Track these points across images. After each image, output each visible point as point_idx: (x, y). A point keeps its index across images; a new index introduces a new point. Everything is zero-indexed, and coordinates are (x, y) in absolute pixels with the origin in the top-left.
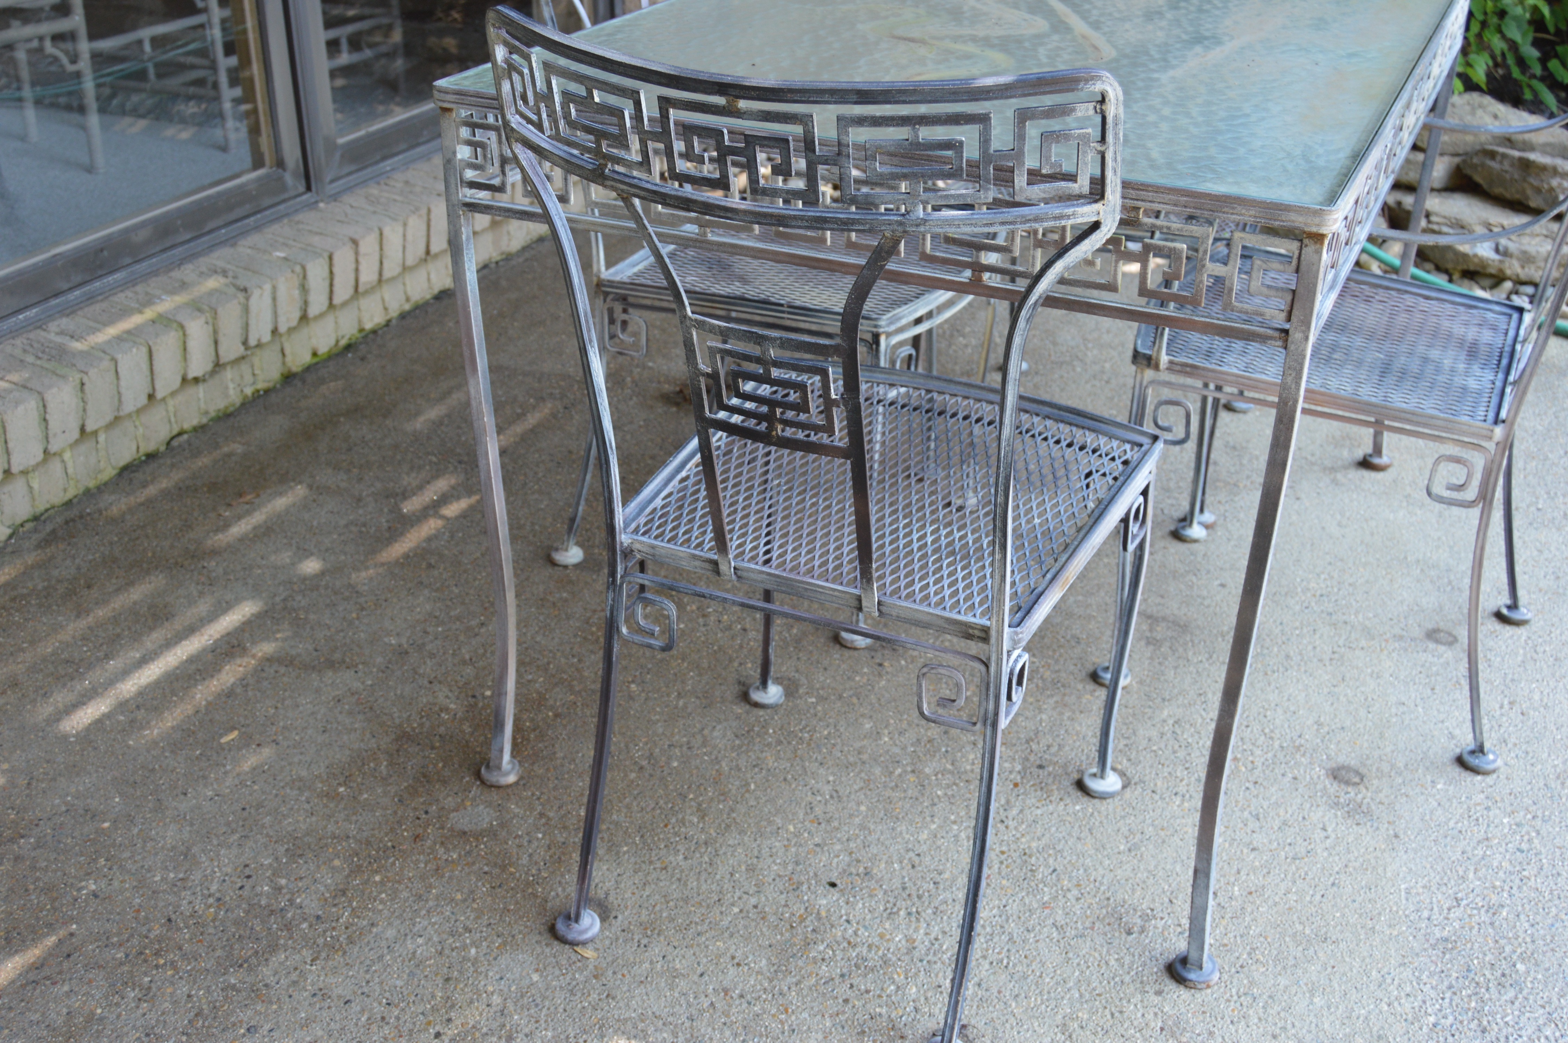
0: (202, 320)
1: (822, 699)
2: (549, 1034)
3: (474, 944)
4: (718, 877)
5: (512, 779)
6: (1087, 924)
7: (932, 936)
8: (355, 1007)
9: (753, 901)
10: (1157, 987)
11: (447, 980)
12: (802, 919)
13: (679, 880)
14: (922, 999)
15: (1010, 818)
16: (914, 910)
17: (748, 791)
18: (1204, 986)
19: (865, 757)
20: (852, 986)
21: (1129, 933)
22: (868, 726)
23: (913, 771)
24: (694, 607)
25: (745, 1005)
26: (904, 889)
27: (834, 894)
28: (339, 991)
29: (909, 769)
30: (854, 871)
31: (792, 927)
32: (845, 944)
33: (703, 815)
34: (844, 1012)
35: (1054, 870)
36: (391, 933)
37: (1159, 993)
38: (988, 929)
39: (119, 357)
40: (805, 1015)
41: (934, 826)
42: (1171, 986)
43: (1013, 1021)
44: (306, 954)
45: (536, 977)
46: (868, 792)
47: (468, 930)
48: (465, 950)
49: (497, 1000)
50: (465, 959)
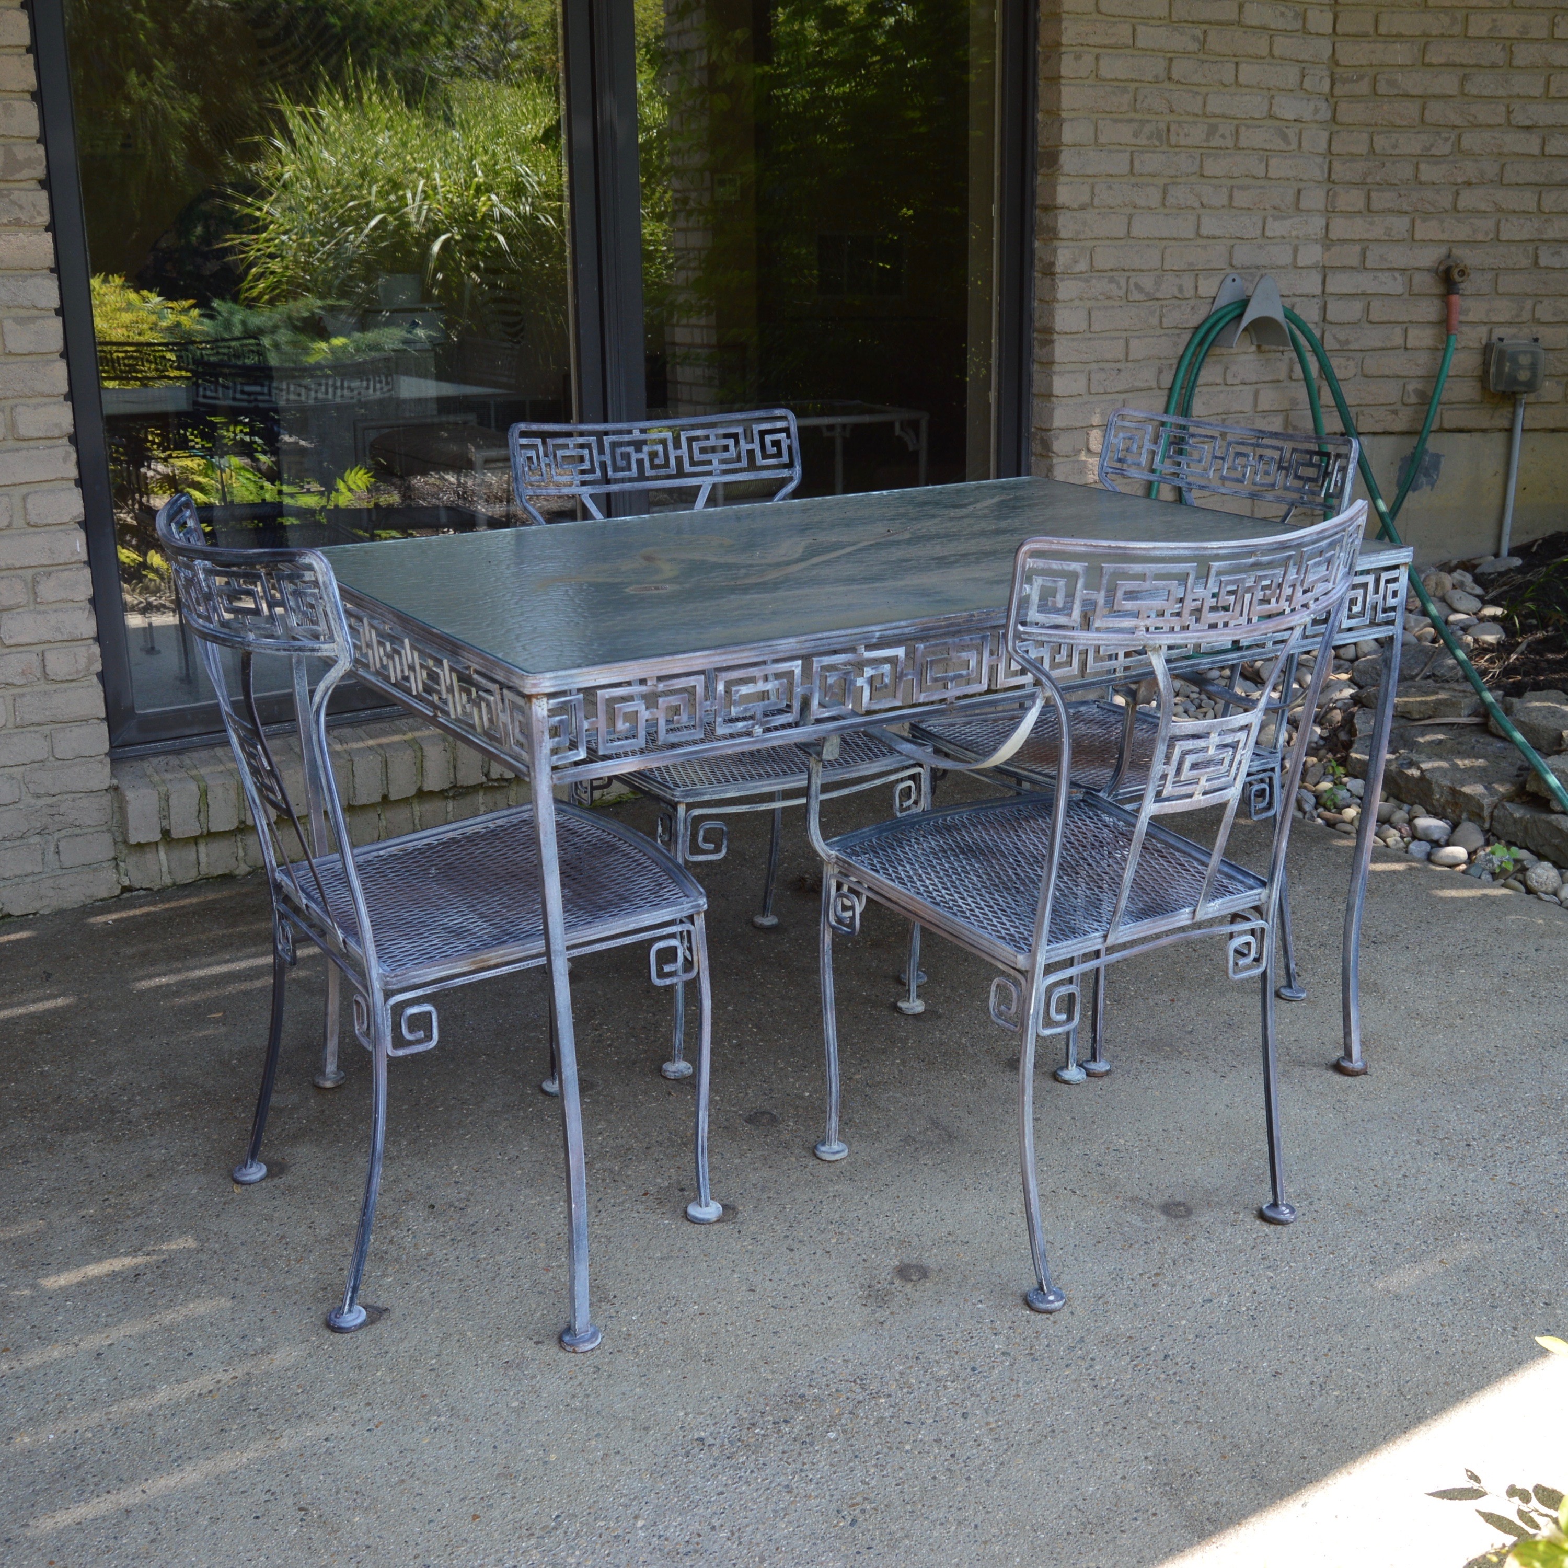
0: (442, 747)
2: (160, 1221)
3: (188, 1163)
5: (329, 1084)
8: (87, 1171)
10: (542, 1339)
11: (149, 1175)
12: (385, 1217)
15: (609, 1211)
17: (461, 1138)
18: (570, 1349)
25: (282, 1249)
26: (472, 1225)
27: (424, 1213)
28: (89, 1161)
30: (457, 1204)
32: (388, 1241)
33: (414, 1142)
36: (155, 1142)
37: (538, 1342)
39: (356, 759)
40: (307, 1267)
42: (550, 1342)
43: (422, 1319)
44: (100, 1137)
45: (194, 1191)
46: (537, 1164)
47: (195, 1155)
48: (179, 1164)
49: (159, 1194)
50: (173, 1169)
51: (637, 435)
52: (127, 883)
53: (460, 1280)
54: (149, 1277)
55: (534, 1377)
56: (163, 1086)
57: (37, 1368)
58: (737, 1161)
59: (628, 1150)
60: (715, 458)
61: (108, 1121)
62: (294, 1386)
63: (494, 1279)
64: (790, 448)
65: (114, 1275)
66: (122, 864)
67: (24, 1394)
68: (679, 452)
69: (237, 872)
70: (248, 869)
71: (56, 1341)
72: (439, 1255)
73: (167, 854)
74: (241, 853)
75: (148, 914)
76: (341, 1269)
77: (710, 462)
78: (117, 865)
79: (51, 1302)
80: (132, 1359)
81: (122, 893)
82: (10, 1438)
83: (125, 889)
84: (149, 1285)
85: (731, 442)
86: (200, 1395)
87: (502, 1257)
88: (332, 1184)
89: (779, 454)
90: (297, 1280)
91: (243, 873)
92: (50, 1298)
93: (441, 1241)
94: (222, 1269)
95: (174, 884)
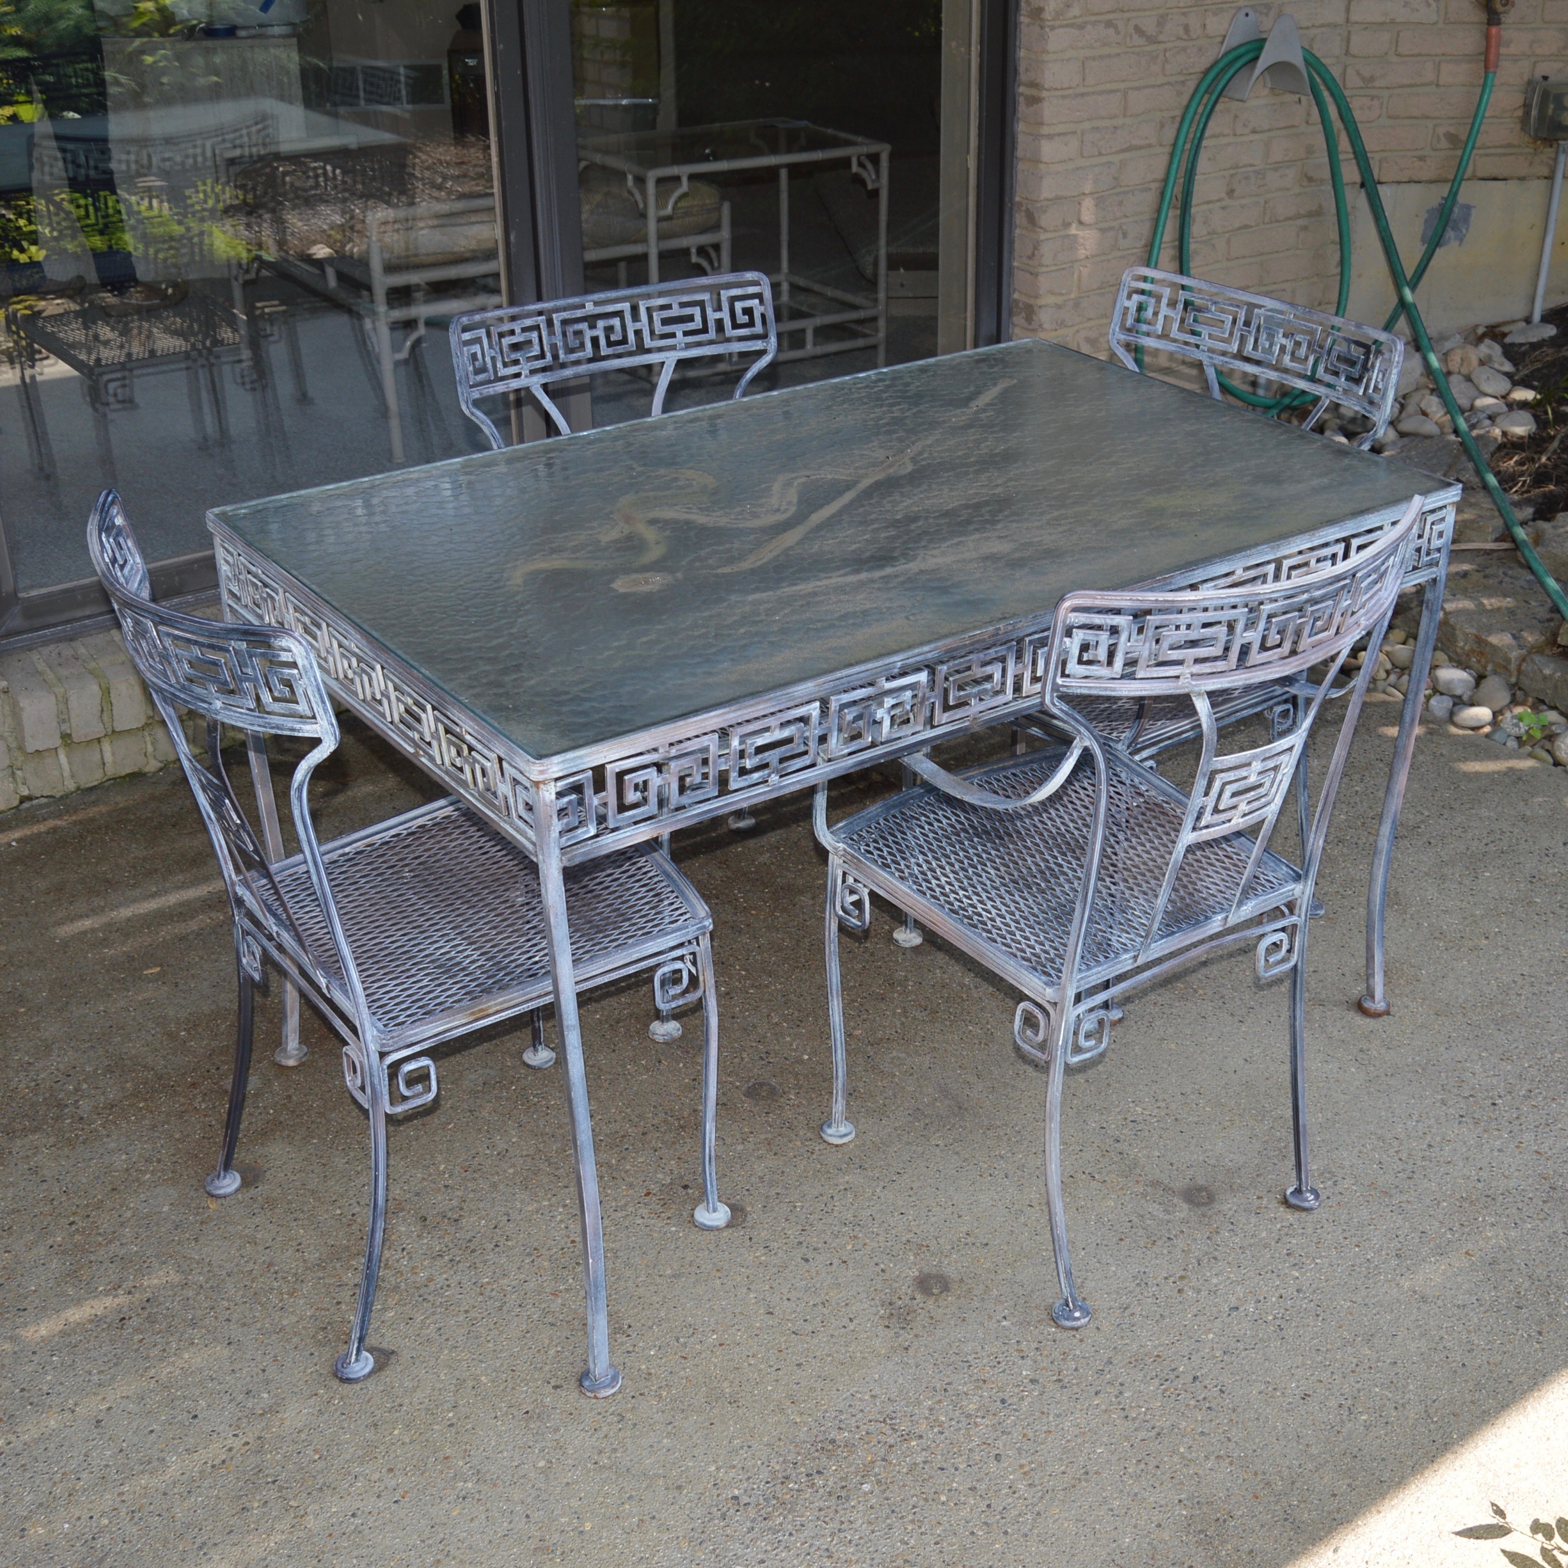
2: (135, 1248)
3: (153, 1171)
5: (291, 1063)
6: (568, 1319)
8: (45, 1186)
10: (559, 1383)
11: (114, 1189)
13: (326, 1177)
15: (612, 1218)
16: (459, 1259)
17: (444, 1128)
25: (272, 1279)
26: (470, 1241)
27: (416, 1228)
28: (46, 1172)
30: (450, 1215)
36: (113, 1145)
37: (555, 1388)
40: (302, 1302)
41: (546, 1203)
42: (572, 1386)
43: (432, 1363)
44: (52, 1140)
45: (166, 1209)
46: (529, 1160)
47: (159, 1161)
48: (145, 1172)
49: (129, 1214)
50: (138, 1180)
51: (590, 308)
52: (26, 793)
53: (466, 1312)
54: (135, 1322)
55: (557, 1430)
56: (109, 1070)
57: (37, 1441)
58: (740, 1147)
59: (623, 1136)
60: (678, 329)
61: (57, 1119)
62: (309, 1451)
63: (500, 1308)
64: (763, 316)
65: (96, 1320)
66: (19, 773)
67: (28, 1475)
68: (638, 326)
69: (147, 769)
70: (160, 765)
71: (50, 1406)
72: (440, 1280)
73: (67, 756)
74: (150, 748)
75: (55, 830)
76: (339, 1303)
77: (673, 335)
78: (13, 773)
79: (35, 1358)
80: (135, 1425)
81: (21, 802)
82: (23, 1530)
83: (23, 800)
84: (137, 1330)
85: (696, 311)
86: (213, 1466)
87: (505, 1281)
88: (313, 1192)
89: (751, 324)
90: (294, 1319)
91: (153, 770)
92: (34, 1353)
93: (439, 1263)
94: (212, 1308)
95: (78, 788)
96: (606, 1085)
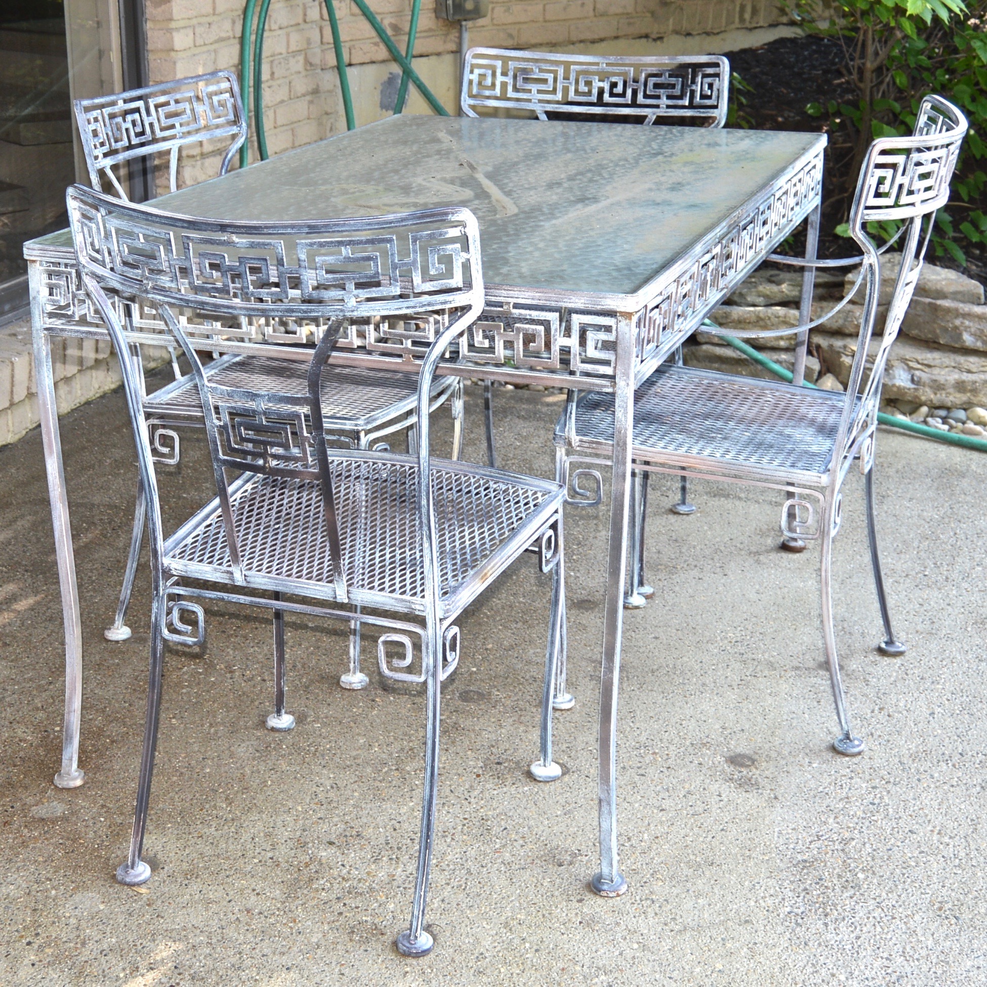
1: (325, 725)
2: (114, 940)
3: (53, 888)
4: (242, 841)
5: (79, 782)
6: (529, 861)
7: (408, 873)
9: (270, 855)
10: (579, 897)
11: (35, 910)
12: (308, 865)
13: (212, 843)
14: (399, 911)
15: (473, 796)
16: (394, 857)
17: (265, 786)
18: (614, 894)
19: (359, 761)
20: (345, 904)
21: (560, 865)
22: (361, 741)
23: (397, 769)
24: (222, 666)
25: (263, 918)
26: (387, 844)
27: (333, 850)
29: (394, 768)
30: (348, 834)
31: (299, 870)
32: (340, 879)
33: (229, 801)
34: (338, 921)
35: (505, 829)
37: (580, 901)
38: (451, 867)
40: (309, 923)
42: (589, 896)
43: (467, 922)
45: (102, 906)
46: (360, 784)
47: (49, 880)
48: (47, 890)
49: (73, 921)
50: (48, 897)
55: (618, 924)
60: (177, 121)
63: (470, 873)
68: (150, 120)
88: (216, 856)
90: (319, 935)
94: (240, 953)
96: (352, 724)
